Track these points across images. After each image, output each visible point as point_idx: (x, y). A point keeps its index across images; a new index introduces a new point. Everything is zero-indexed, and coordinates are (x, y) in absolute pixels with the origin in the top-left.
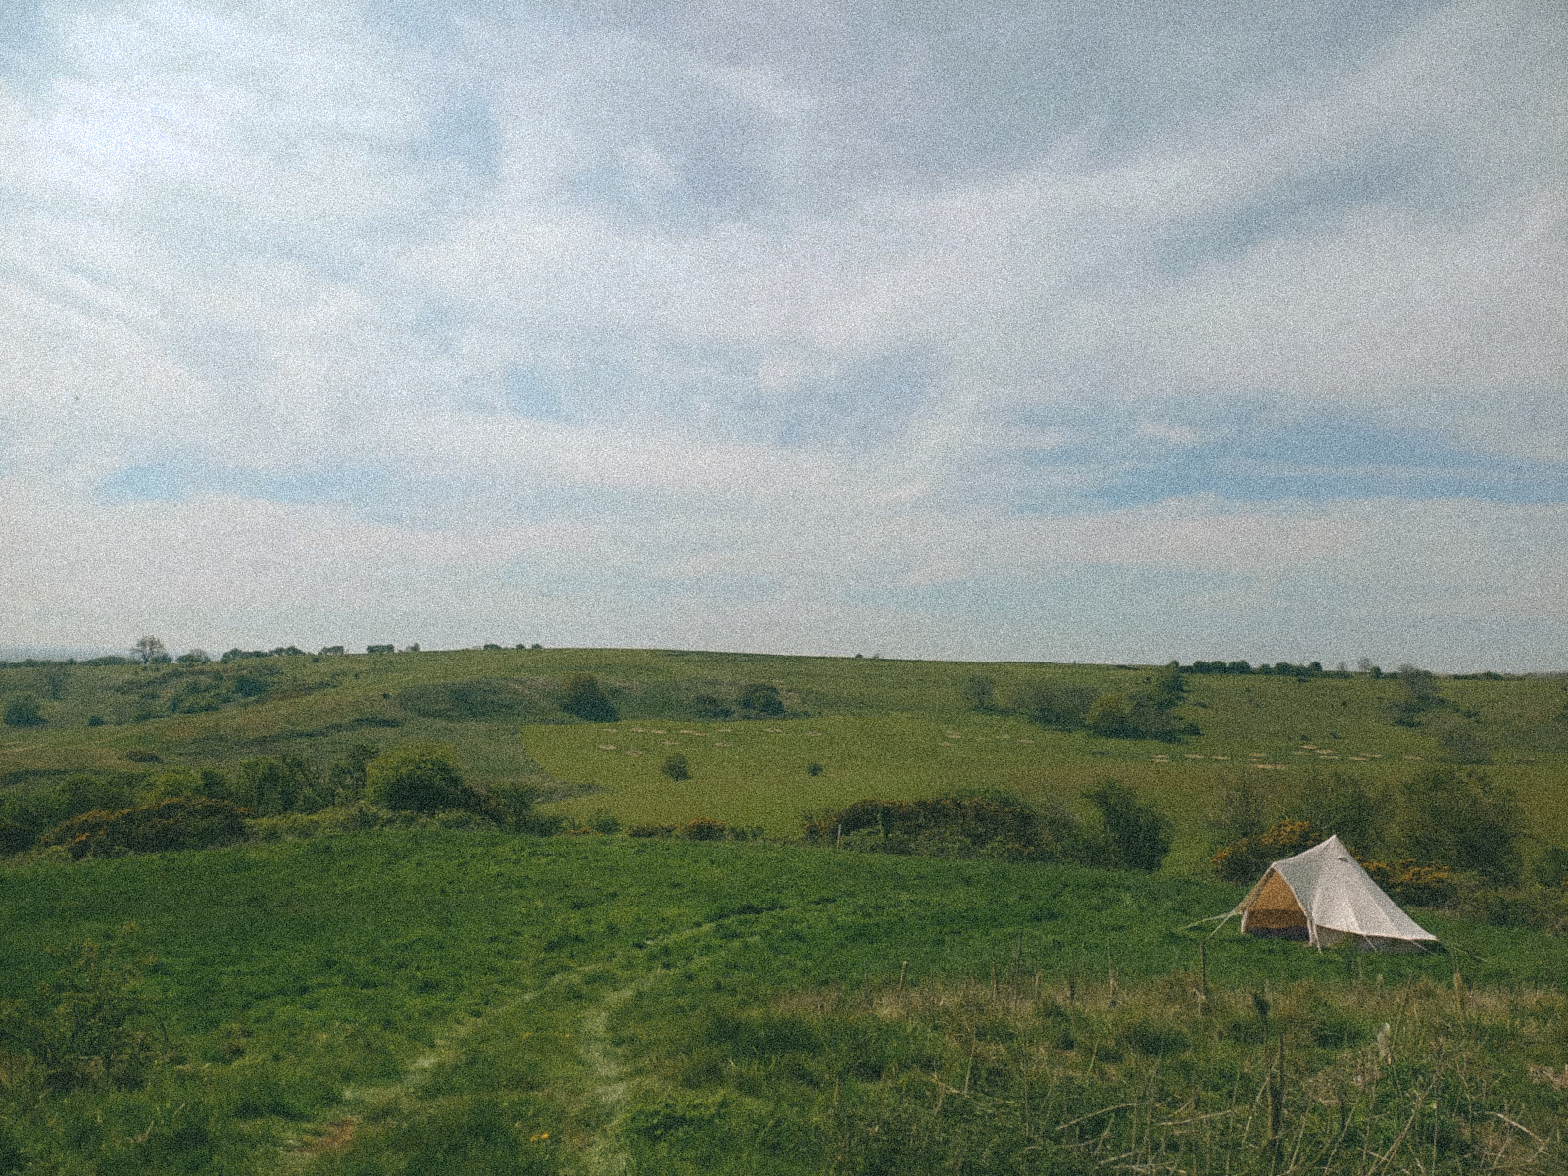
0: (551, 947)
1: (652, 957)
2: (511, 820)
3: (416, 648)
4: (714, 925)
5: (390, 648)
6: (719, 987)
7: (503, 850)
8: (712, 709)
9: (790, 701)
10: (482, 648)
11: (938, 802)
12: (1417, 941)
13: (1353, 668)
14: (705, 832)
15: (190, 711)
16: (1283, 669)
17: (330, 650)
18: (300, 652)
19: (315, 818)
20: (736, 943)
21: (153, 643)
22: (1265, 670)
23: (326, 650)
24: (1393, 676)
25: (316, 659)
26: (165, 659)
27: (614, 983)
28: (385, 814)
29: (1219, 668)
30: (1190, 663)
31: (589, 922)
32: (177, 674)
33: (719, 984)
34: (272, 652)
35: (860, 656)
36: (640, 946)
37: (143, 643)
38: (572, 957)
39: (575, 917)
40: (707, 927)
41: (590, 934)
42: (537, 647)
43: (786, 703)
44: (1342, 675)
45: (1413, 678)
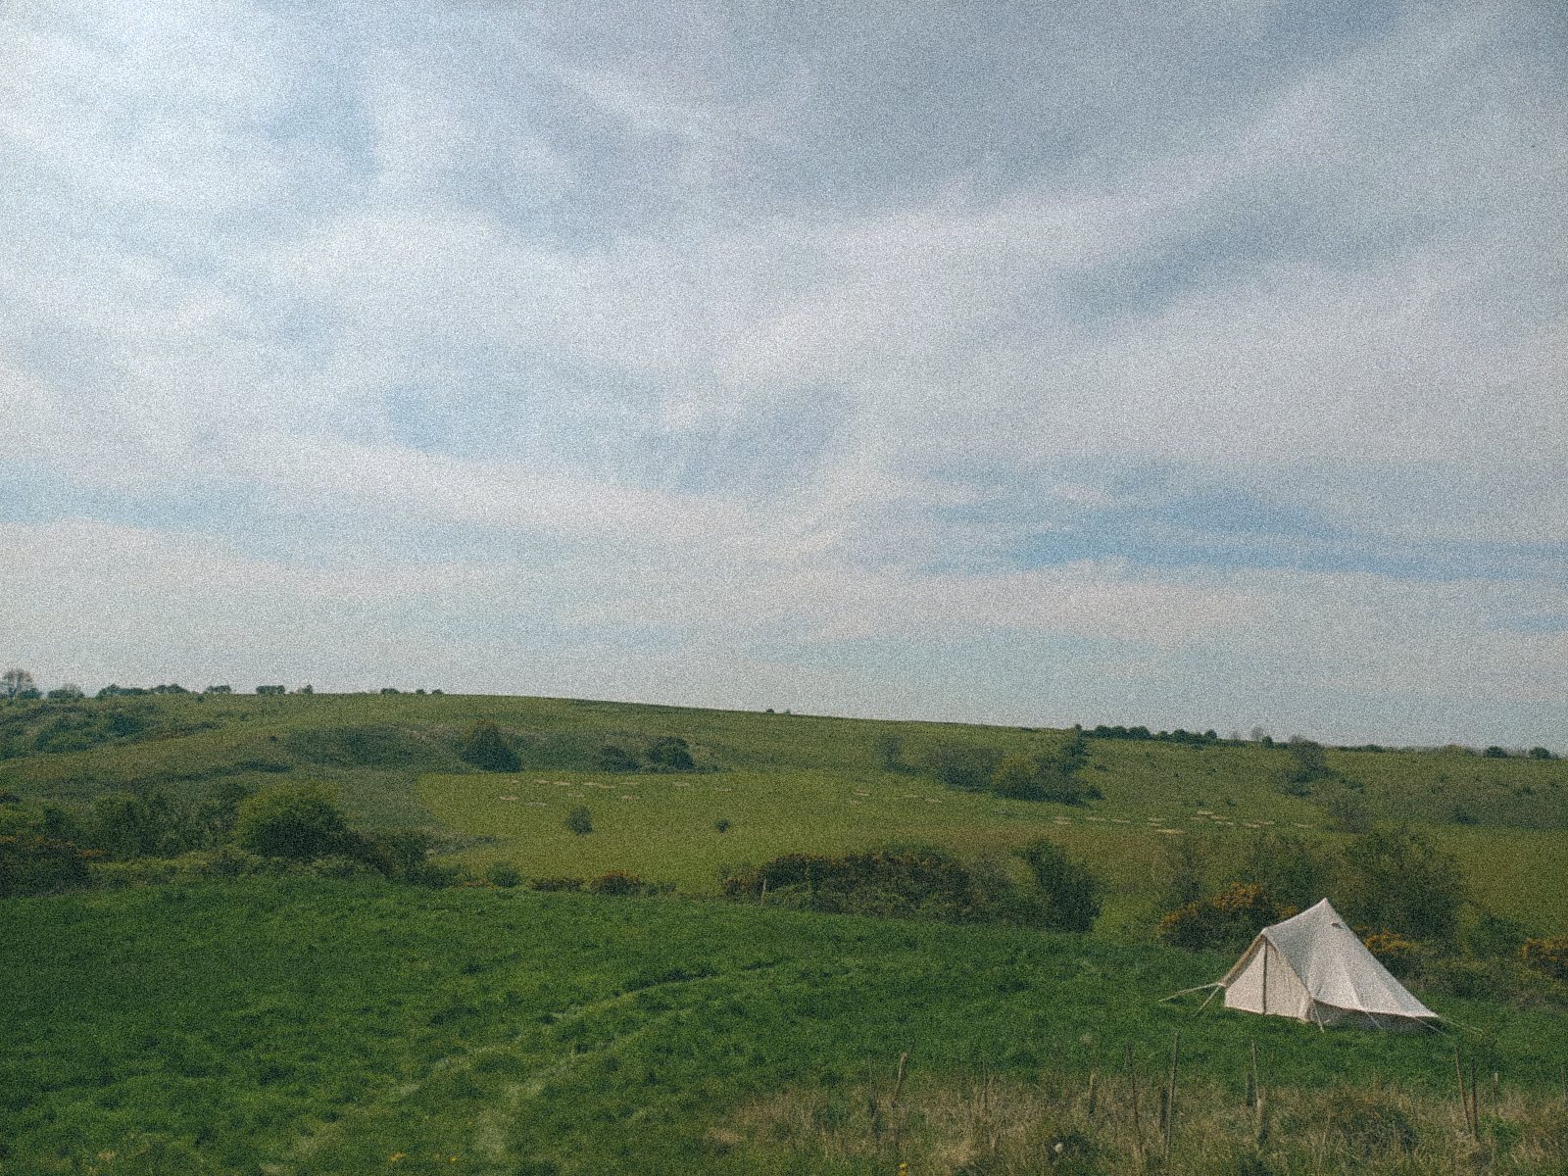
0: (437, 1020)
1: (564, 1038)
2: (400, 870)
3: (308, 690)
4: (636, 993)
5: (281, 689)
6: (651, 1079)
7: (386, 902)
8: (617, 761)
9: (698, 754)
10: (379, 692)
11: (870, 857)
12: (1419, 1018)
13: (1246, 736)
14: (616, 886)
15: (56, 749)
16: (1181, 736)
17: (216, 689)
18: (182, 690)
19: (173, 863)
20: (663, 1019)
21: (21, 676)
22: (1164, 736)
23: (212, 689)
24: (1284, 746)
25: (200, 699)
26: (33, 694)
27: (517, 1070)
28: (256, 859)
29: (1120, 733)
30: (1092, 728)
31: (486, 990)
32: (44, 710)
33: (652, 1075)
34: (152, 690)
35: (771, 711)
36: (548, 1020)
37: (10, 676)
38: (464, 1033)
39: (470, 982)
40: (627, 997)
41: (488, 1005)
42: (438, 692)
43: (695, 757)
44: (1237, 743)
45: (1304, 750)
